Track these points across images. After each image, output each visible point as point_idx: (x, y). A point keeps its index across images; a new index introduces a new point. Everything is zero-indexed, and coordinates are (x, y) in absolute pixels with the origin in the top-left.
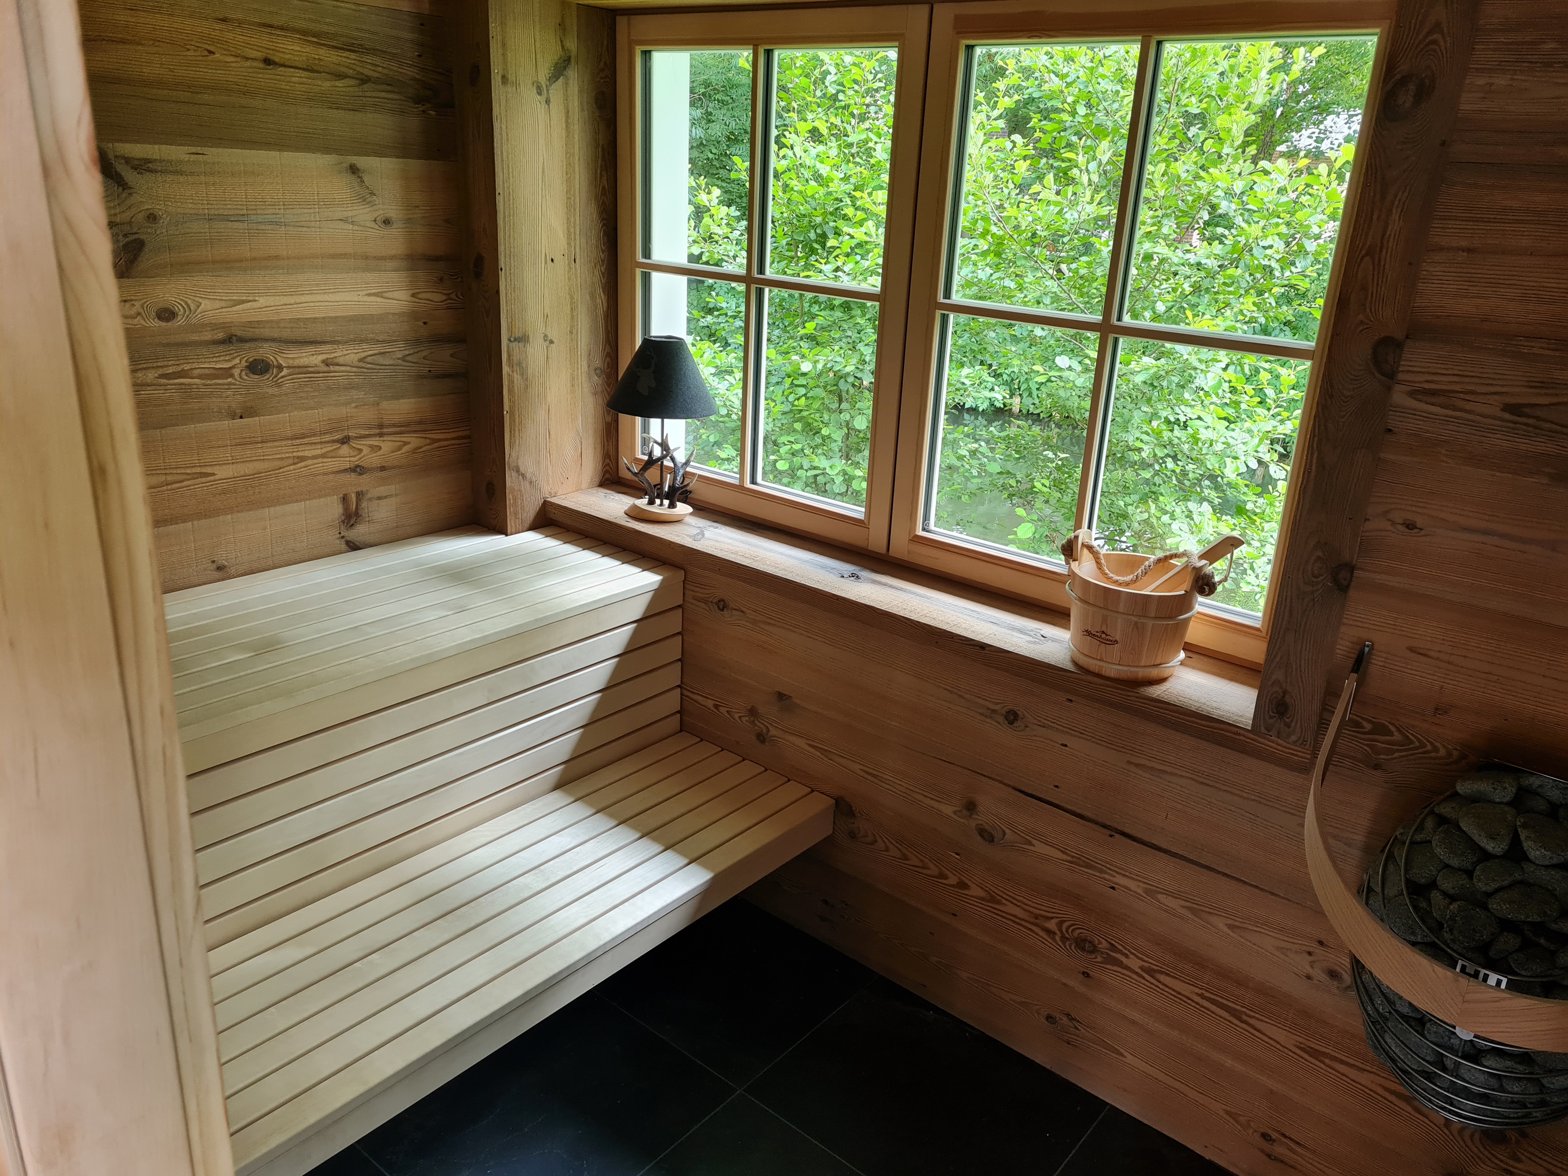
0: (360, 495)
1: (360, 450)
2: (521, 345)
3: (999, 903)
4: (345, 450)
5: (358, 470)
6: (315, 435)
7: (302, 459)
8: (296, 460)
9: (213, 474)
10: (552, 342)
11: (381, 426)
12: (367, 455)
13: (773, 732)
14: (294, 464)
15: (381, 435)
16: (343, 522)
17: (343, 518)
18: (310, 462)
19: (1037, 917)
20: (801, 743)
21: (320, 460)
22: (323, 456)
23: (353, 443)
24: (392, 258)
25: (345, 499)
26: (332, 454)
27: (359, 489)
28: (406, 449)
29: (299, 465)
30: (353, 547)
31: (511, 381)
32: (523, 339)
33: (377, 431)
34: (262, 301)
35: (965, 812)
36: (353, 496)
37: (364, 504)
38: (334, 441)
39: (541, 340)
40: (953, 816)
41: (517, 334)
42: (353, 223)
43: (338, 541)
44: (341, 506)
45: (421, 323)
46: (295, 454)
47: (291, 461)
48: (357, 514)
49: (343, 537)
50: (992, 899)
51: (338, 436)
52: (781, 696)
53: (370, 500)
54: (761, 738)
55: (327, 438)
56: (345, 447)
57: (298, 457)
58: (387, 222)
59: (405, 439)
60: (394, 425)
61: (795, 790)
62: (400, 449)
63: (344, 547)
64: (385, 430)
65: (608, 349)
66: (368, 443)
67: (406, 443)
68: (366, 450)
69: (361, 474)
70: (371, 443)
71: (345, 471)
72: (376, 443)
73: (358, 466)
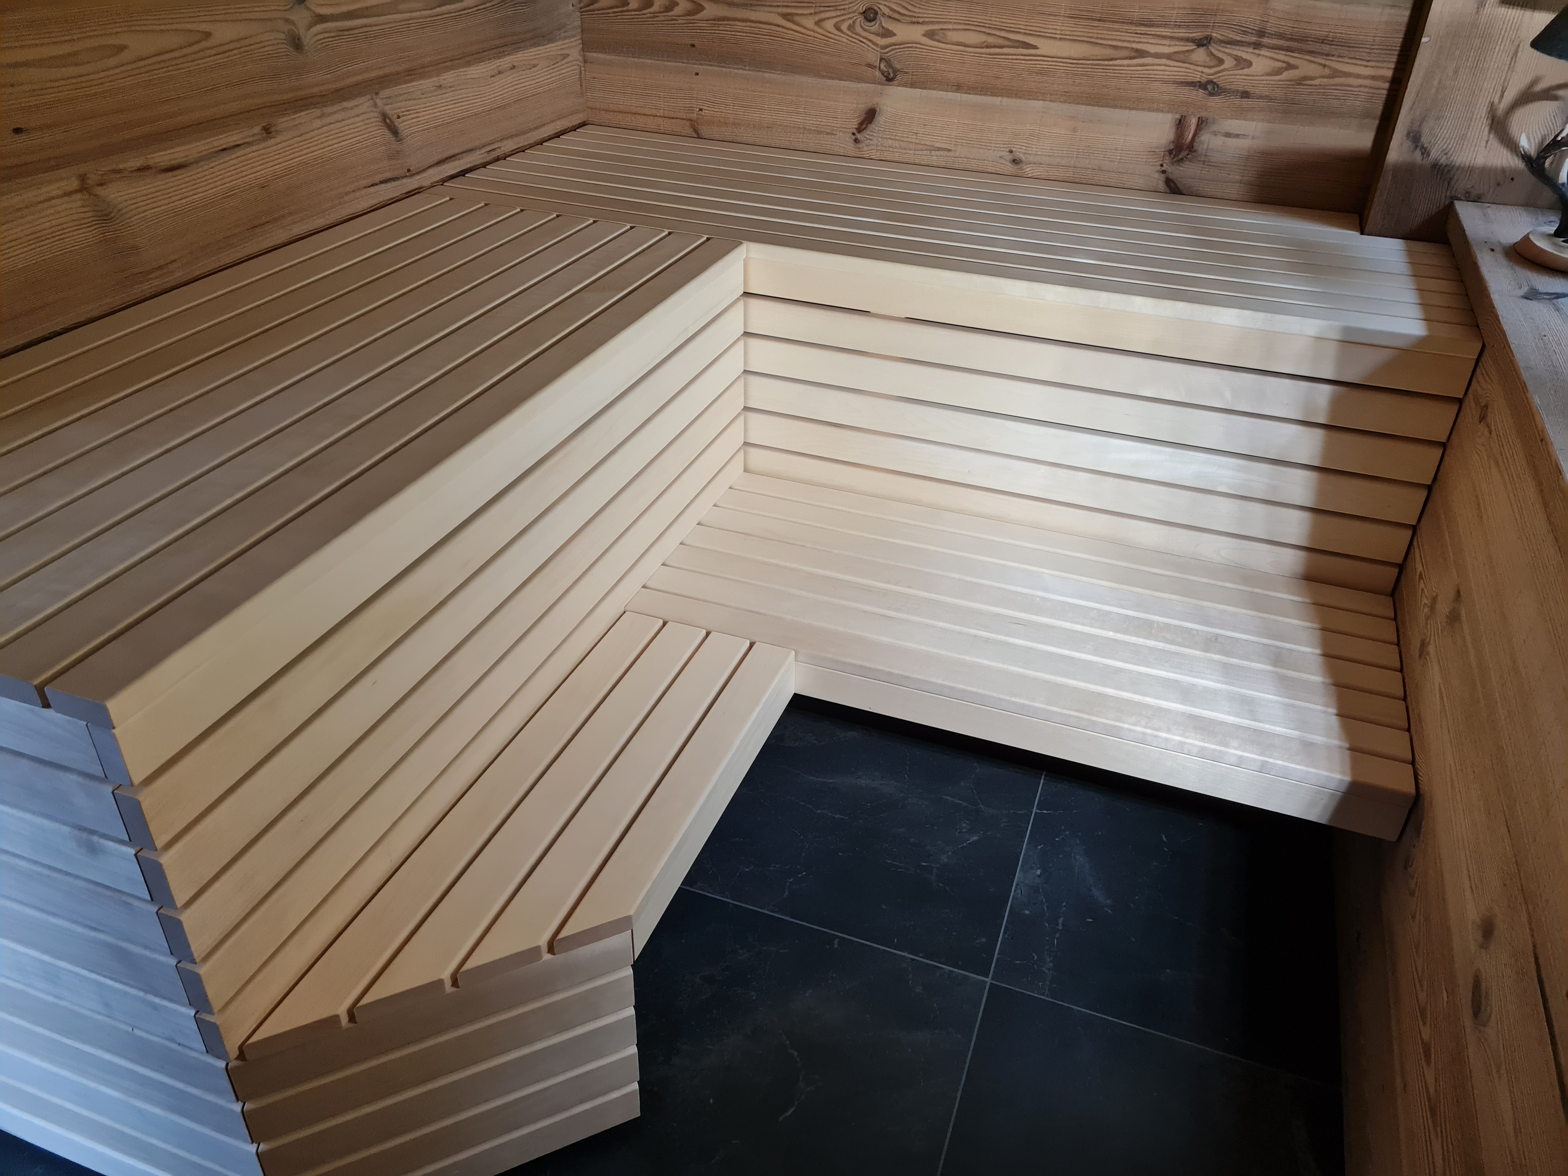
0: (1202, 123)
1: (1221, 61)
4: (1200, 55)
5: (1210, 87)
6: (1165, 26)
7: (1141, 54)
8: (1134, 54)
9: (1035, 47)
11: (1261, 33)
12: (1228, 70)
13: (1431, 646)
14: (1131, 58)
15: (1257, 45)
16: (1170, 152)
17: (1172, 147)
18: (1149, 60)
20: (1437, 680)
21: (1164, 61)
22: (1169, 57)
23: (1214, 48)
25: (1181, 124)
26: (1182, 57)
27: (1203, 114)
28: (1286, 75)
29: (1135, 61)
30: (1173, 188)
33: (1254, 39)
36: (1193, 122)
37: (1205, 138)
38: (1188, 40)
43: (1156, 175)
44: (1173, 130)
46: (1135, 46)
47: (1125, 53)
48: (1191, 147)
49: (1164, 172)
51: (1197, 34)
53: (1215, 134)
54: (1422, 648)
55: (1182, 33)
56: (1201, 50)
57: (1137, 50)
59: (1292, 61)
60: (1281, 36)
62: (1279, 72)
63: (1162, 186)
64: (1265, 40)
66: (1235, 52)
67: (1290, 67)
68: (1229, 63)
69: (1211, 94)
70: (1239, 54)
71: (1192, 84)
72: (1245, 56)
73: (1211, 82)
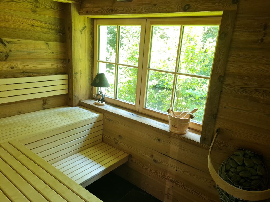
2: (76, 74)
3: (157, 173)
10: (81, 74)
13: (118, 142)
16: (43, 104)
19: (164, 176)
20: (123, 144)
24: (54, 59)
25: (43, 100)
30: (45, 109)
31: (74, 80)
32: (76, 73)
34: (30, 66)
35: (151, 157)
36: (45, 100)
37: (47, 101)
39: (80, 74)
40: (149, 158)
41: (75, 72)
42: (47, 53)
43: (42, 108)
45: (58, 70)
48: (46, 103)
50: (156, 173)
52: (120, 136)
54: (116, 143)
58: (53, 53)
61: (122, 153)
65: (92, 75)
